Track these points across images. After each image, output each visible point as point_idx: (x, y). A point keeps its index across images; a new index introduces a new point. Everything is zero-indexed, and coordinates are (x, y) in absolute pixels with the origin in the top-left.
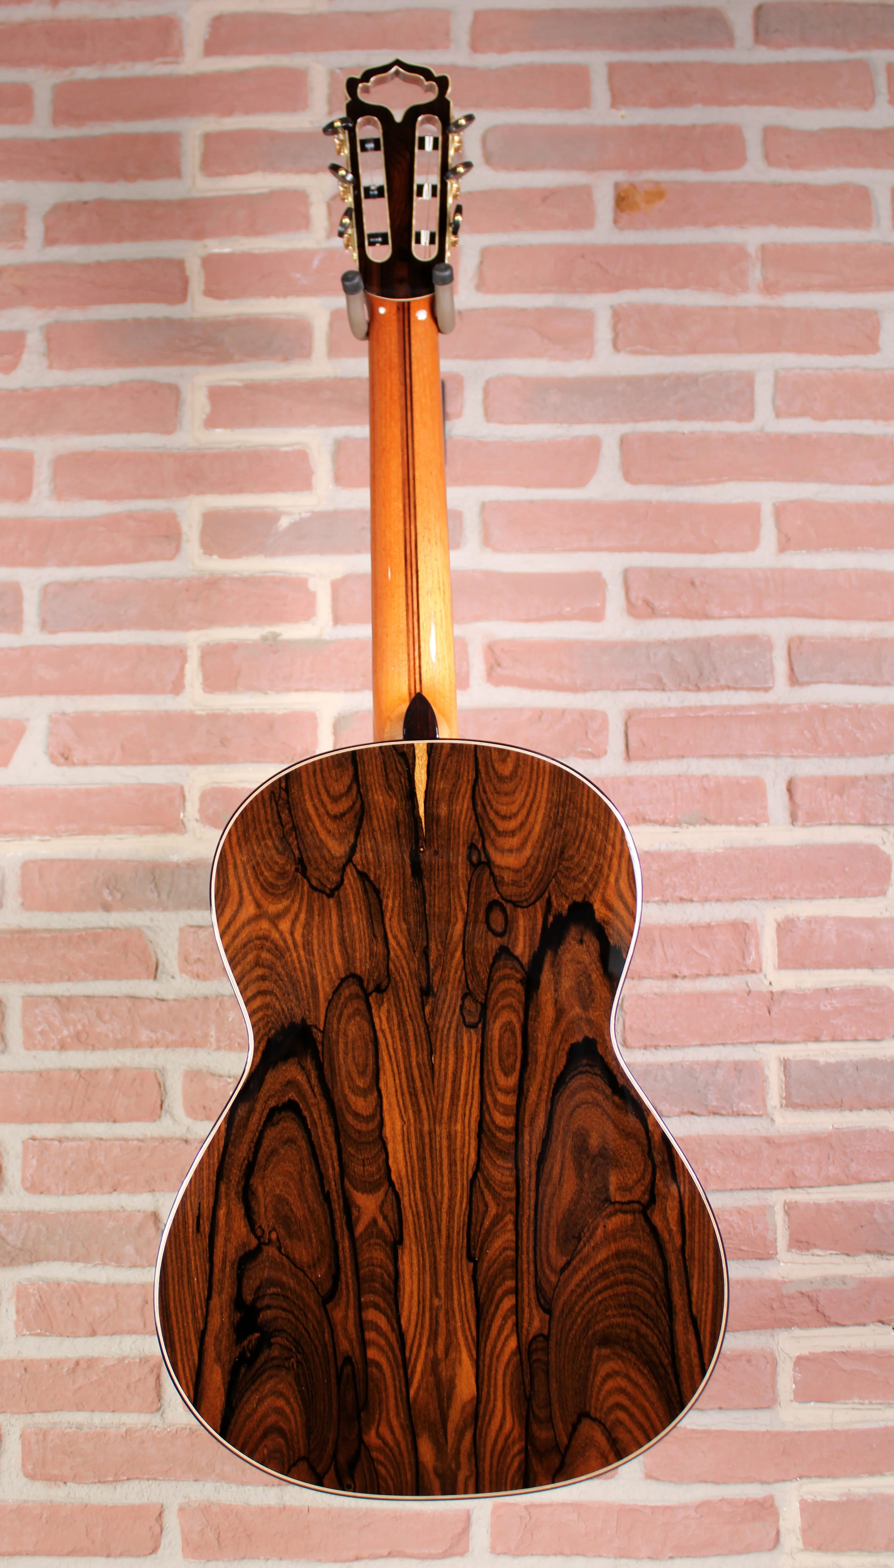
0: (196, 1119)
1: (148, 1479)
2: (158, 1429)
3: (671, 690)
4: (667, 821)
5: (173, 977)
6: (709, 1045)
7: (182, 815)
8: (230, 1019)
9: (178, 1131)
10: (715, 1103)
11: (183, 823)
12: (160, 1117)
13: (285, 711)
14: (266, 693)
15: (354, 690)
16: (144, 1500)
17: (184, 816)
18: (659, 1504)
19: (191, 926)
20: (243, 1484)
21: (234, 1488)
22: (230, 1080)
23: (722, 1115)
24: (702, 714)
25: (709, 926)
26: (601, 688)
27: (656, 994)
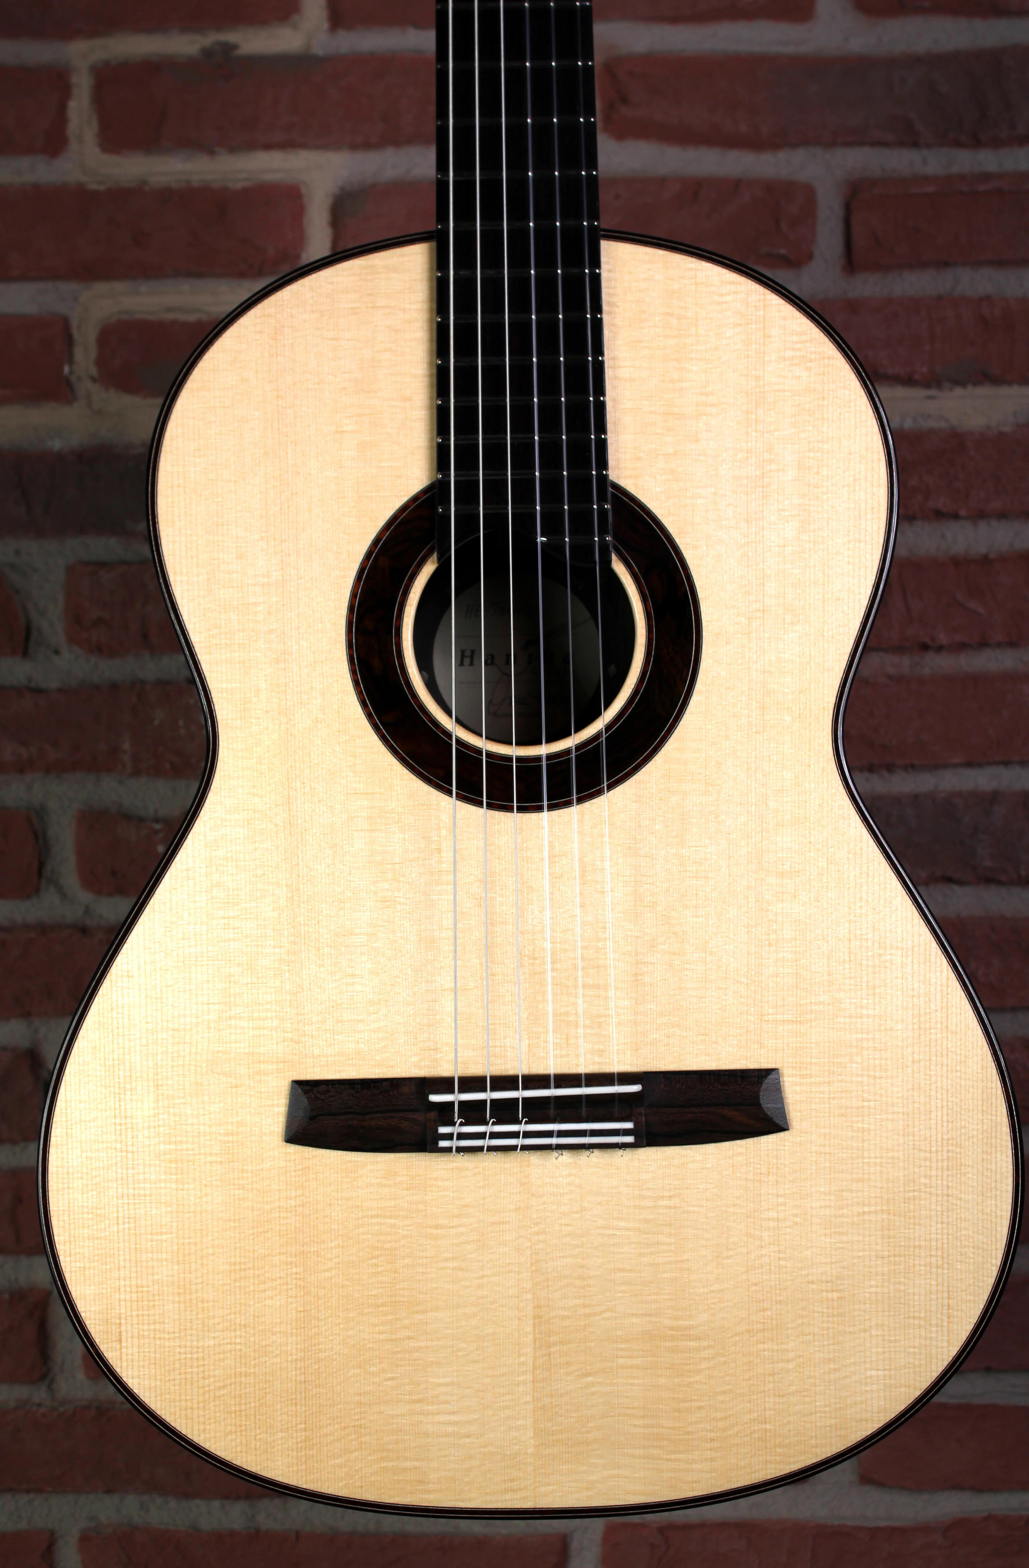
0: (99, 892)
1: (28, 1491)
2: (43, 1410)
3: (928, 146)
4: (917, 377)
5: (57, 652)
6: (980, 765)
7: (66, 369)
8: (156, 722)
9: (71, 914)
10: (988, 863)
11: (69, 383)
12: (37, 890)
13: (246, 184)
14: (211, 153)
15: (368, 146)
16: (23, 1525)
17: (71, 372)
18: (883, 1524)
19: (87, 564)
20: (188, 1496)
21: (173, 1503)
22: (157, 827)
23: (1000, 883)
24: (982, 188)
25: (985, 561)
26: (804, 142)
27: (890, 677)
